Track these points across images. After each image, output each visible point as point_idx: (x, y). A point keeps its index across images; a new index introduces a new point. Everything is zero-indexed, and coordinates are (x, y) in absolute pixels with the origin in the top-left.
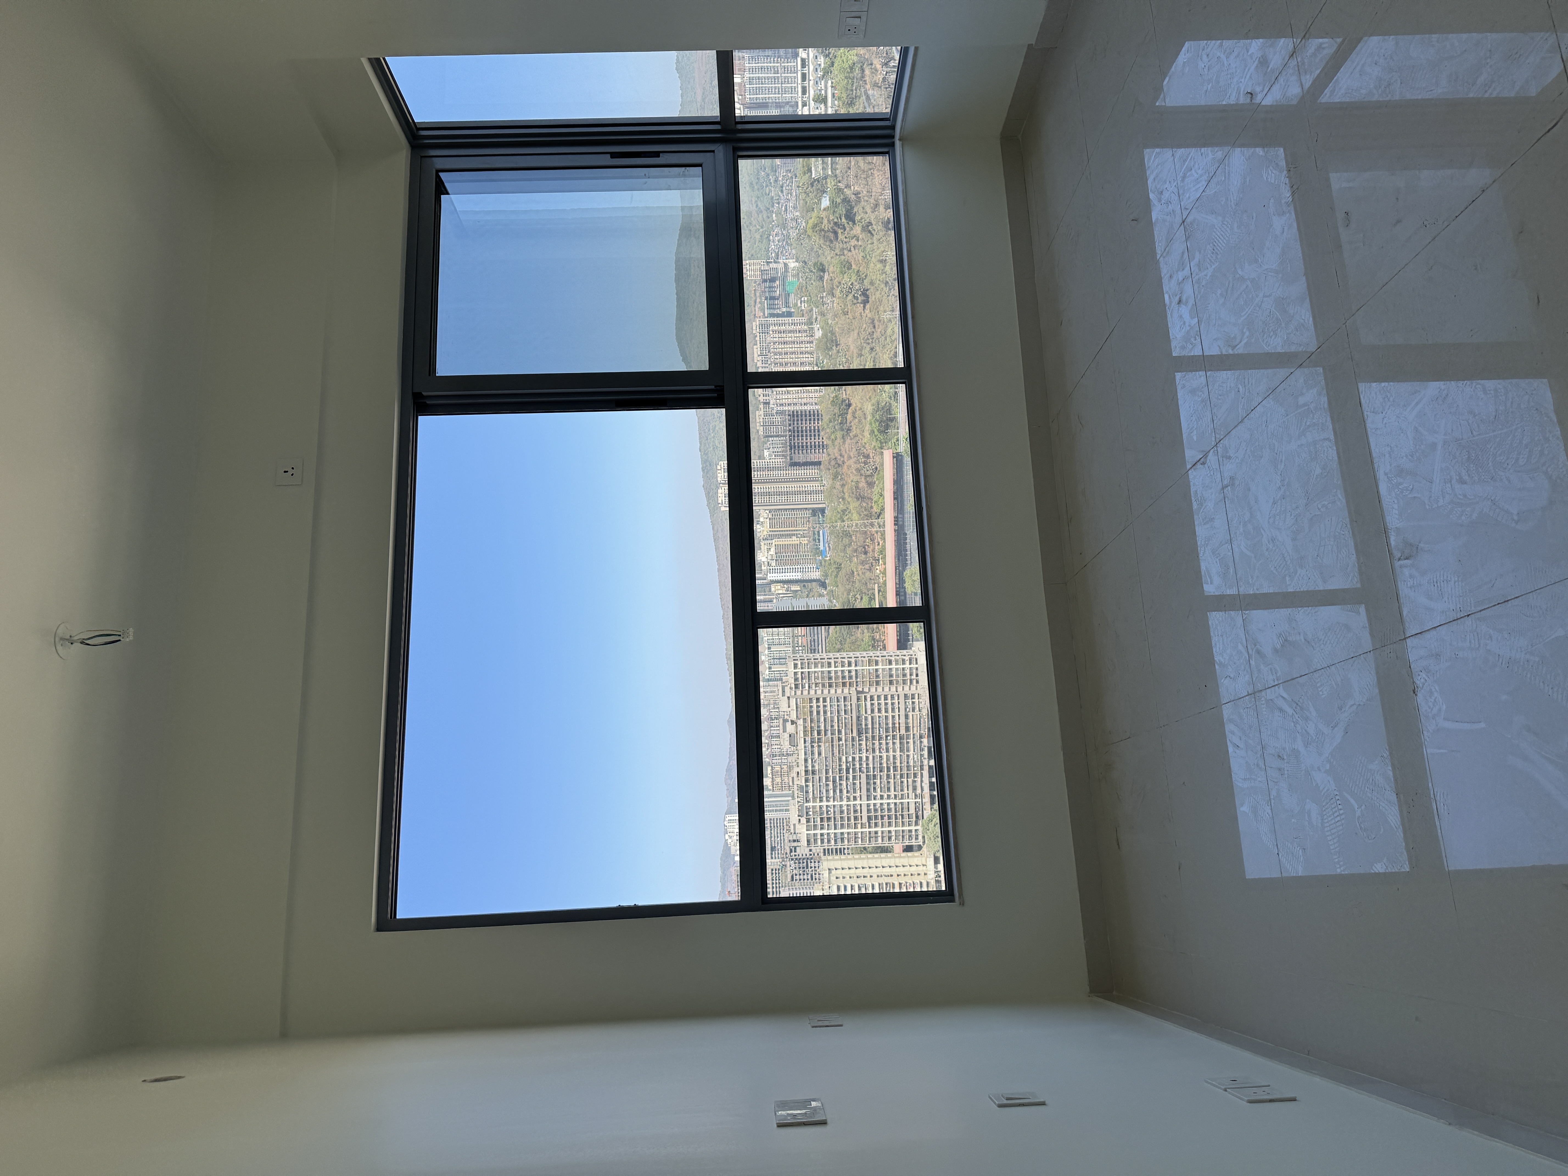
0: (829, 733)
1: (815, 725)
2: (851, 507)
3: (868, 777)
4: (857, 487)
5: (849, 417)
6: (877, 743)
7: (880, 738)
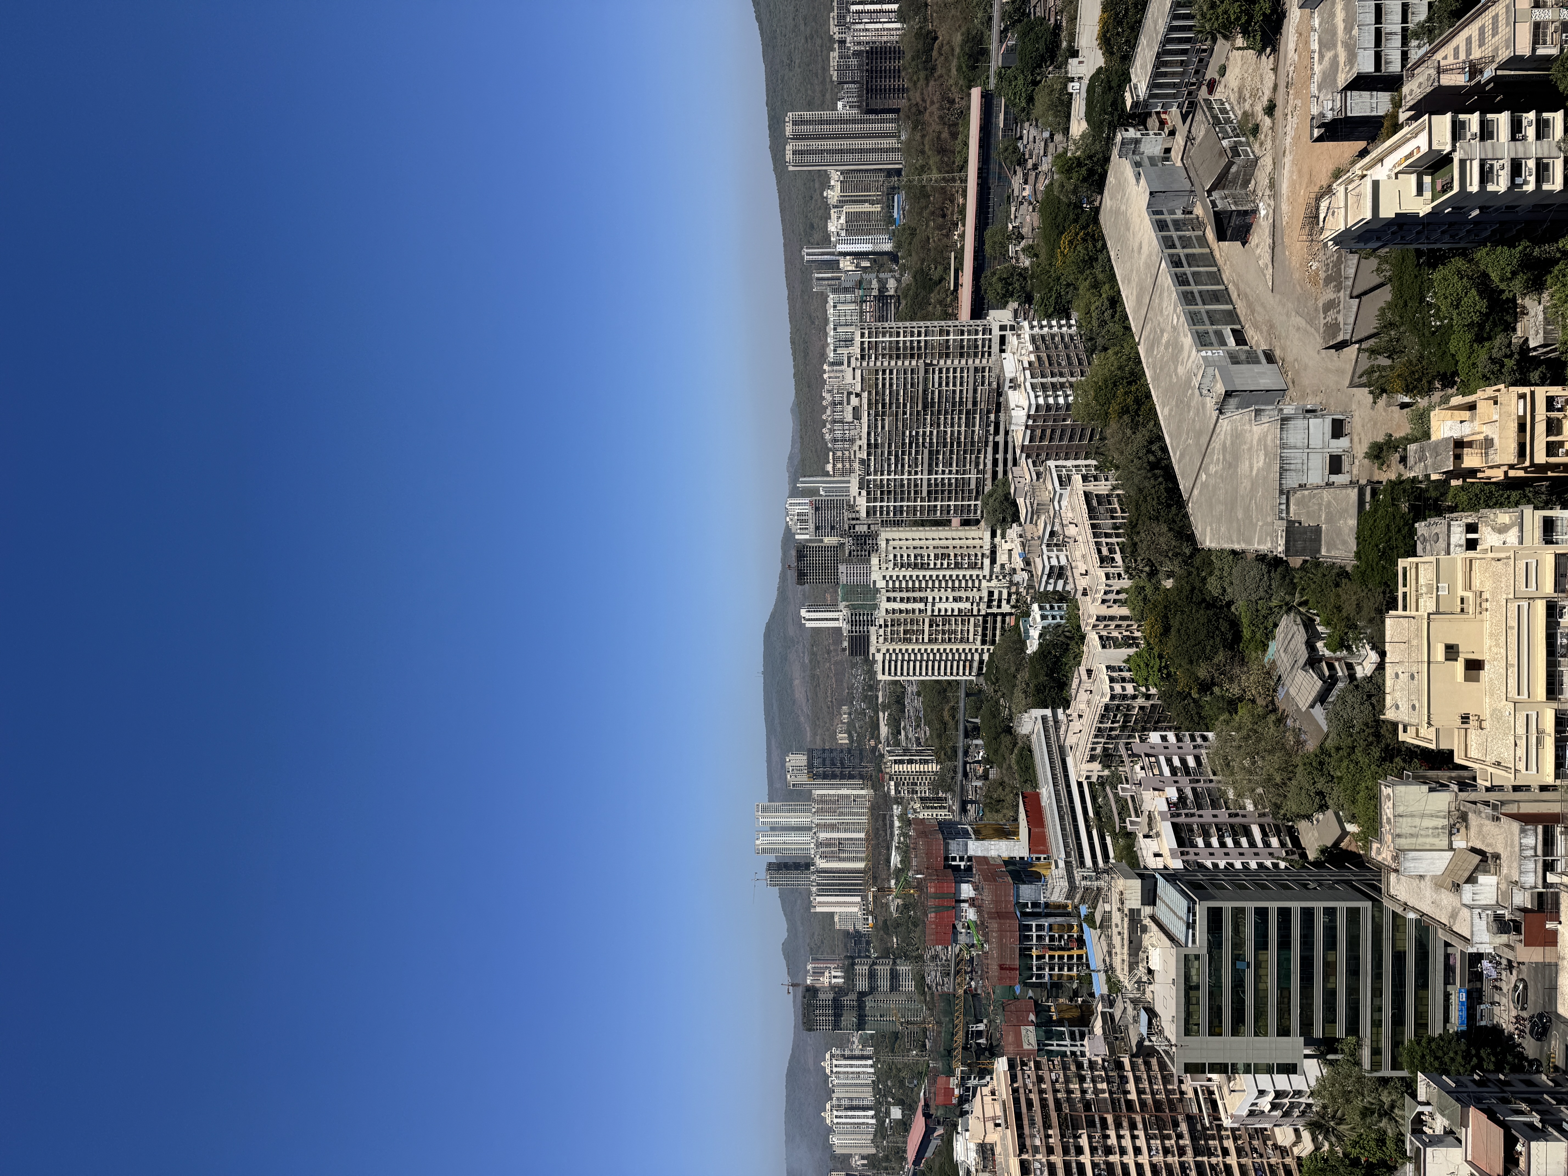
0: (894, 406)
1: (880, 398)
2: (931, 162)
3: (930, 452)
4: (939, 138)
5: (935, 53)
6: (942, 417)
7: (946, 413)
